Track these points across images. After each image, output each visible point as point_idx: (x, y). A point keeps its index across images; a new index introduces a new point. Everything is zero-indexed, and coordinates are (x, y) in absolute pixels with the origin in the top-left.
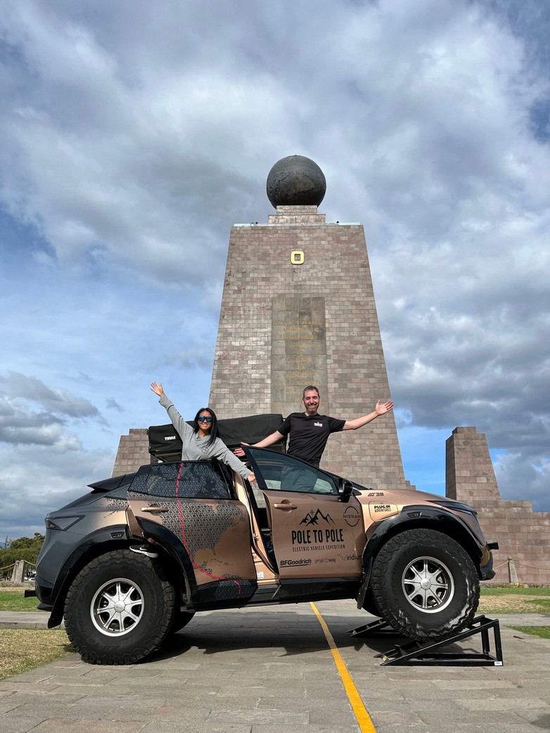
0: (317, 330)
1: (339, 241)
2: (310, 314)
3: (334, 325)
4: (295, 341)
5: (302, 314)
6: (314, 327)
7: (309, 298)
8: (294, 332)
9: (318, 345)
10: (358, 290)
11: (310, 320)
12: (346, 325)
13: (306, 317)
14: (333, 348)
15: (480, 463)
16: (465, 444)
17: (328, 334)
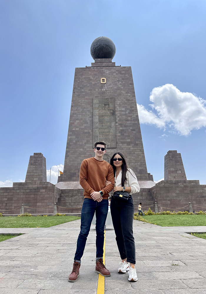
0: (112, 111)
1: (121, 74)
2: (108, 105)
3: (119, 109)
4: (103, 116)
5: (105, 105)
6: (110, 110)
7: (108, 98)
8: (102, 112)
9: (112, 118)
10: (129, 94)
11: (109, 107)
12: (124, 109)
13: (107, 106)
14: (118, 119)
15: (178, 165)
16: (172, 157)
17: (117, 113)
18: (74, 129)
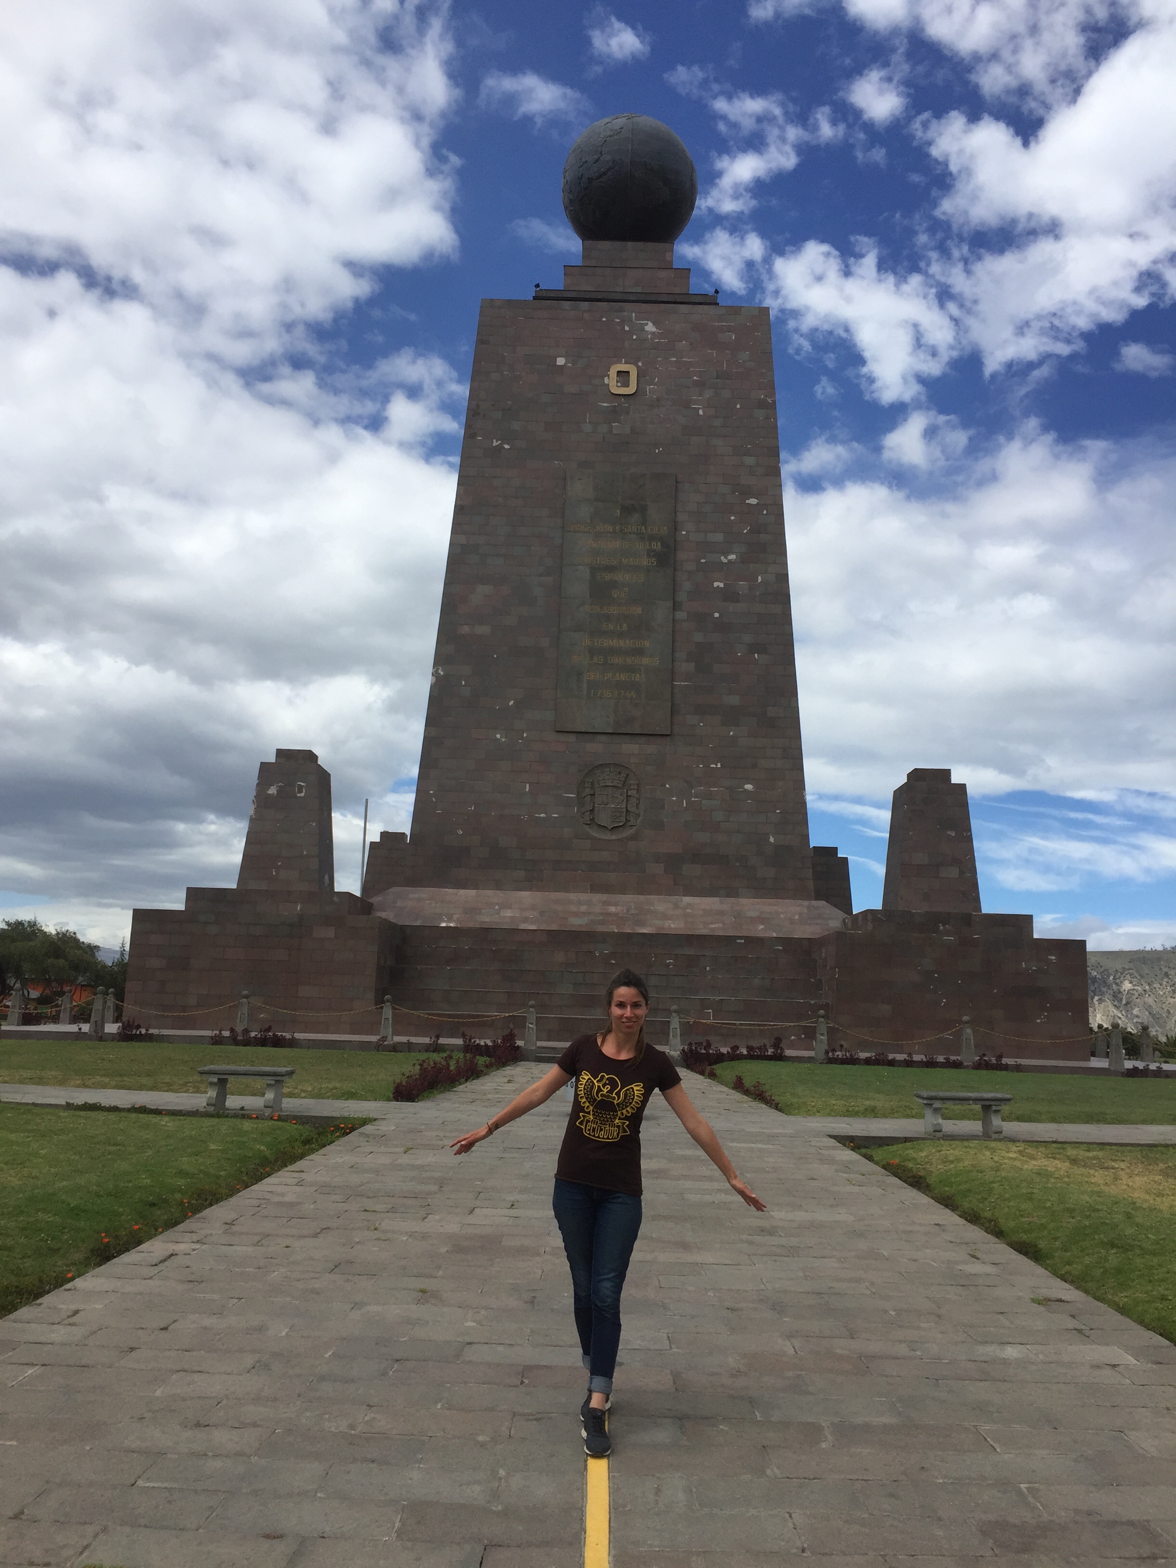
0: (657, 546)
1: (714, 345)
2: (643, 510)
3: (692, 536)
4: (611, 568)
5: (627, 510)
6: (652, 538)
7: (643, 475)
8: (608, 549)
9: (659, 579)
10: (750, 460)
11: (644, 523)
12: (719, 537)
13: (636, 517)
14: (687, 586)
15: (949, 839)
17: (681, 556)
18: (466, 629)
